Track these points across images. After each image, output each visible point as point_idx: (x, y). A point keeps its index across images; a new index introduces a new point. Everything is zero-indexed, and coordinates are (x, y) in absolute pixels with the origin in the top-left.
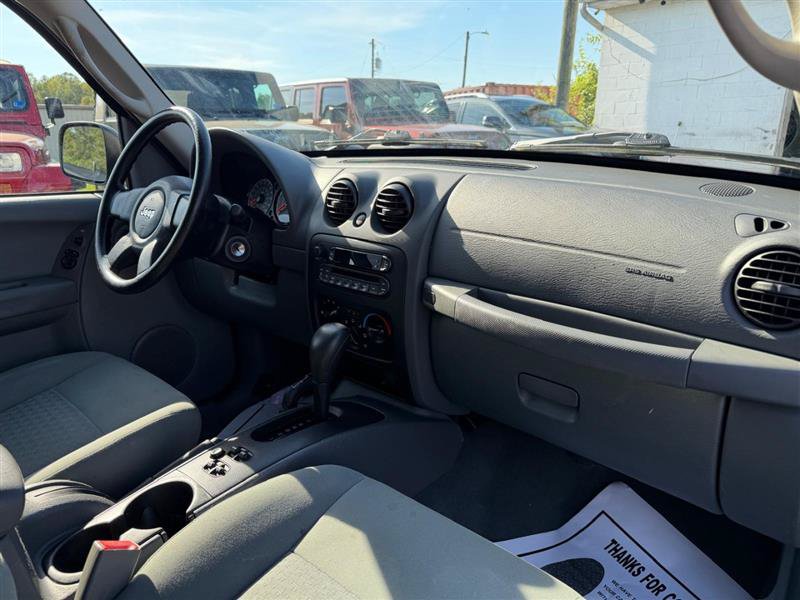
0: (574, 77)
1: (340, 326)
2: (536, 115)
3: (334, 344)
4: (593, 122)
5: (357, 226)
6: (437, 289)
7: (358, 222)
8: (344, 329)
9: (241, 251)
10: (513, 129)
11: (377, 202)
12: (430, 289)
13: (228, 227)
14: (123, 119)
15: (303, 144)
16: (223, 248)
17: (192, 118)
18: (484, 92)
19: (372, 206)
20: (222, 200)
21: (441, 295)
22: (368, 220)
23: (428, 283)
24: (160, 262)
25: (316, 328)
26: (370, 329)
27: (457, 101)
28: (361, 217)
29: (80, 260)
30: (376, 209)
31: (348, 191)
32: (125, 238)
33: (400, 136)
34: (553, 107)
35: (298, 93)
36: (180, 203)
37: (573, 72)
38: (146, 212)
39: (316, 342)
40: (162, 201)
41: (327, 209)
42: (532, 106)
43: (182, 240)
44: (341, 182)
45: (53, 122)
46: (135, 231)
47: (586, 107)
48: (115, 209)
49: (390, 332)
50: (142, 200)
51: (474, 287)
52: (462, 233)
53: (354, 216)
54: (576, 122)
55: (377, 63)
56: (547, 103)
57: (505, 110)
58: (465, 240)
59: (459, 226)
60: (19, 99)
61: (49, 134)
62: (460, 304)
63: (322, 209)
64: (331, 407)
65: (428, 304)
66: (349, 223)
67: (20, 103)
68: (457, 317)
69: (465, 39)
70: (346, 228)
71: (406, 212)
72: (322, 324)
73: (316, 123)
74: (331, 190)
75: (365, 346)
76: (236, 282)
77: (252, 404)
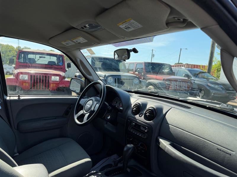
0: (213, 64)
1: (132, 145)
2: (200, 75)
3: (130, 150)
4: (220, 78)
5: (141, 117)
6: (161, 140)
7: (140, 116)
8: (133, 147)
9: (109, 118)
10: (193, 78)
11: (146, 111)
12: (159, 140)
13: (107, 111)
14: (86, 80)
15: (129, 89)
16: (105, 117)
17: (103, 85)
18: (184, 67)
19: (145, 112)
20: (106, 103)
21: (162, 143)
22: (143, 116)
23: (159, 138)
24: (89, 120)
25: (126, 145)
26: (141, 147)
27: (176, 69)
28: (141, 114)
29: (70, 113)
30: (146, 113)
31: (139, 107)
32: (82, 111)
33: (155, 91)
34: (206, 73)
35: (130, 64)
36: (96, 105)
37: (213, 63)
38: (88, 105)
39: (125, 149)
40: (92, 103)
41: (133, 110)
42: (199, 72)
43: (96, 114)
44: (137, 104)
45: (68, 69)
46: (84, 110)
47: (217, 73)
48: (80, 103)
49: (146, 149)
50: (87, 102)
51: (172, 142)
52: (170, 125)
53: (139, 114)
54: (213, 77)
55: (153, 56)
56: (204, 71)
57: (191, 73)
58: (170, 128)
59: (169, 123)
60: (61, 63)
61: (66, 71)
62: (167, 147)
63: (131, 110)
64: (127, 168)
65: (158, 144)
66: (138, 115)
67: (61, 64)
68: (166, 151)
69: (180, 50)
70: (137, 116)
71: (154, 116)
72: (128, 144)
73: (134, 73)
74: (134, 105)
75: (139, 151)
76: (107, 123)
77: (106, 158)
